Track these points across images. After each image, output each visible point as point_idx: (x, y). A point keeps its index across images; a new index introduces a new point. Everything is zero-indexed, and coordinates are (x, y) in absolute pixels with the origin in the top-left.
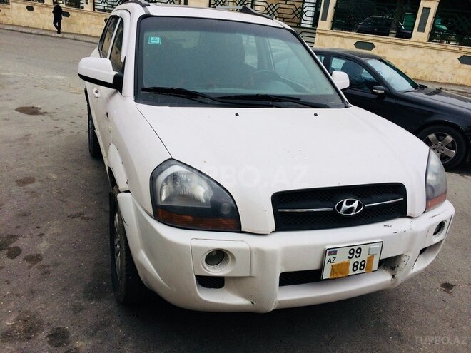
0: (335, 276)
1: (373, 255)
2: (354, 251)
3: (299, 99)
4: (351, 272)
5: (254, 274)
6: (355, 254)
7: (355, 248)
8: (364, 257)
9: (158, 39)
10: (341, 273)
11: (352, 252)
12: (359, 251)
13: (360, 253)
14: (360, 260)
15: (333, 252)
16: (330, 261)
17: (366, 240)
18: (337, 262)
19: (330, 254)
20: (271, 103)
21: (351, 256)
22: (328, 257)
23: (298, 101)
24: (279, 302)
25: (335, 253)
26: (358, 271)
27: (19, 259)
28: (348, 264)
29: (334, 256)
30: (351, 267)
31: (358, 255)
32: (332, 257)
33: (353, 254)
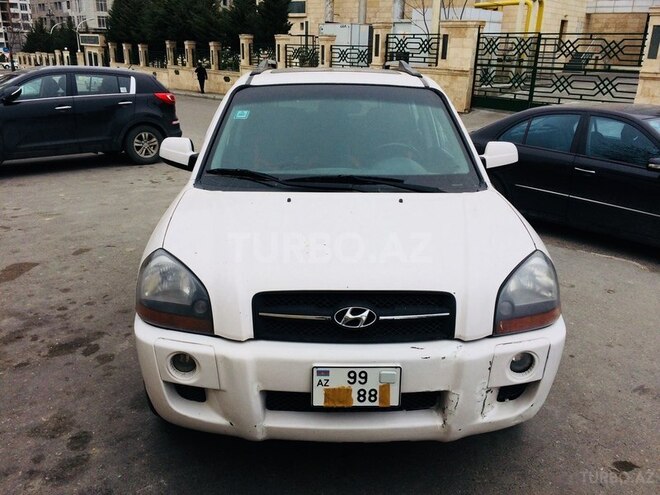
0: (331, 405)
1: (388, 384)
2: (357, 375)
3: (402, 181)
4: (356, 403)
5: (223, 387)
6: (358, 379)
7: (358, 371)
8: (373, 384)
9: (246, 112)
10: (341, 402)
11: (352, 375)
12: (363, 375)
13: (366, 378)
14: (367, 387)
15: (323, 372)
16: (320, 383)
17: (375, 362)
18: (332, 385)
19: (319, 373)
20: (350, 186)
21: (351, 381)
22: (316, 379)
23: (399, 184)
24: (268, 428)
25: (327, 373)
26: (367, 403)
27: (91, 358)
28: (349, 391)
29: (326, 378)
30: (355, 396)
31: (363, 381)
32: (323, 378)
33: (355, 378)
